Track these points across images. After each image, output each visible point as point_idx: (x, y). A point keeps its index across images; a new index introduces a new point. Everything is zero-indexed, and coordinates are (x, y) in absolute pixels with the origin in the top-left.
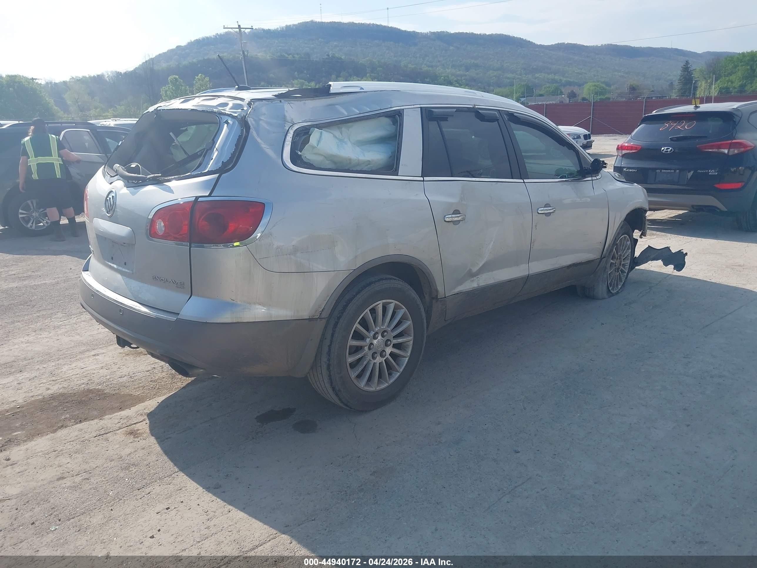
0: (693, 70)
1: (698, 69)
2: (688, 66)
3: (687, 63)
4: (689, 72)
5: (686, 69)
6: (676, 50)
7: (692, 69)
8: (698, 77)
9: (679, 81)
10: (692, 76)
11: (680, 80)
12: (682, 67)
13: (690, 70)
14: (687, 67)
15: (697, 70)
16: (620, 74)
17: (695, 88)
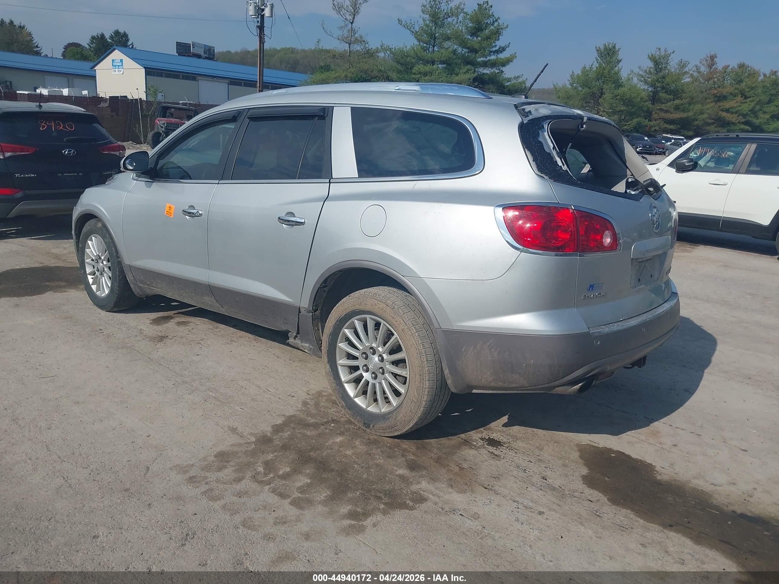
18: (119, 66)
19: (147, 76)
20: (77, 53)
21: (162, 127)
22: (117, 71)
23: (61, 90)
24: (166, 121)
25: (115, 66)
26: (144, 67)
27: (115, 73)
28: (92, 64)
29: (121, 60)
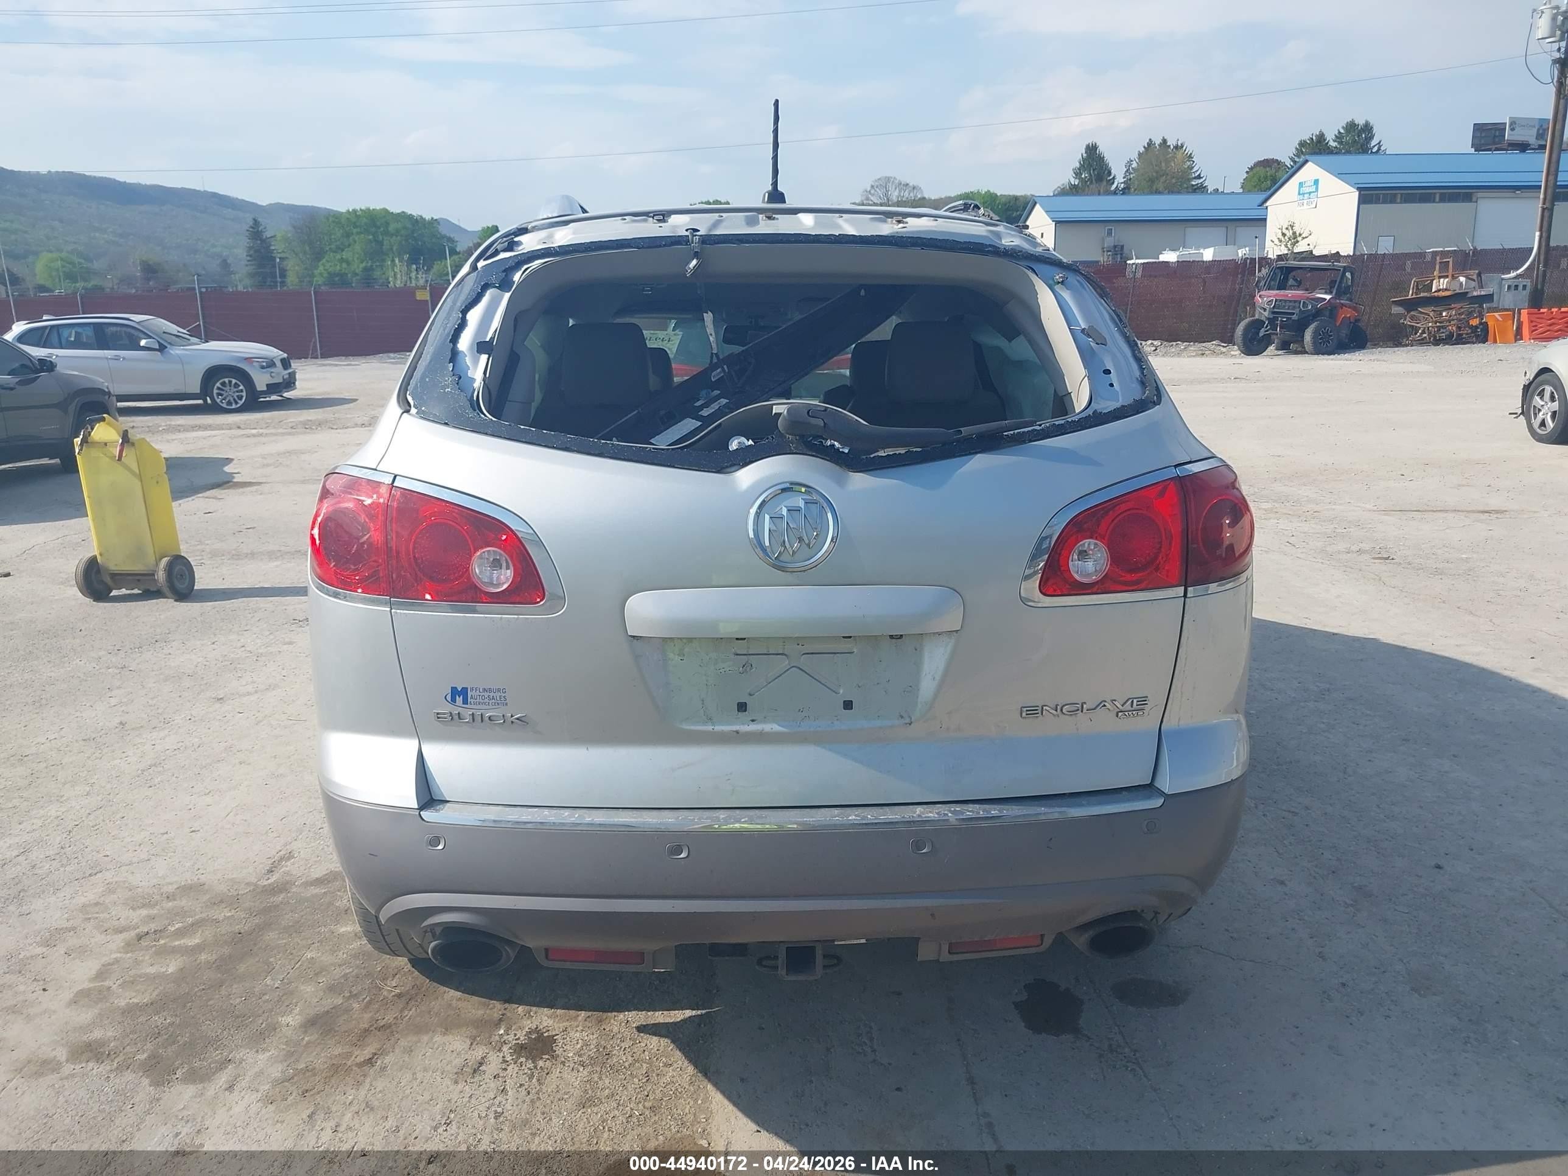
0: (272, 237)
1: (279, 236)
2: (260, 229)
3: (256, 222)
4: (263, 241)
5: (256, 232)
6: (215, 195)
7: (268, 234)
8: (283, 252)
9: (249, 258)
10: (273, 248)
11: (250, 256)
12: (248, 230)
13: (264, 237)
14: (258, 231)
15: (279, 239)
16: (106, 236)
17: (283, 275)
18: (1310, 193)
19: (1361, 206)
20: (1266, 178)
21: (1265, 310)
22: (1305, 204)
23: (1202, 251)
24: (1274, 296)
25: (1304, 194)
26: (1358, 189)
27: (1302, 208)
28: (1263, 196)
29: (1316, 182)
